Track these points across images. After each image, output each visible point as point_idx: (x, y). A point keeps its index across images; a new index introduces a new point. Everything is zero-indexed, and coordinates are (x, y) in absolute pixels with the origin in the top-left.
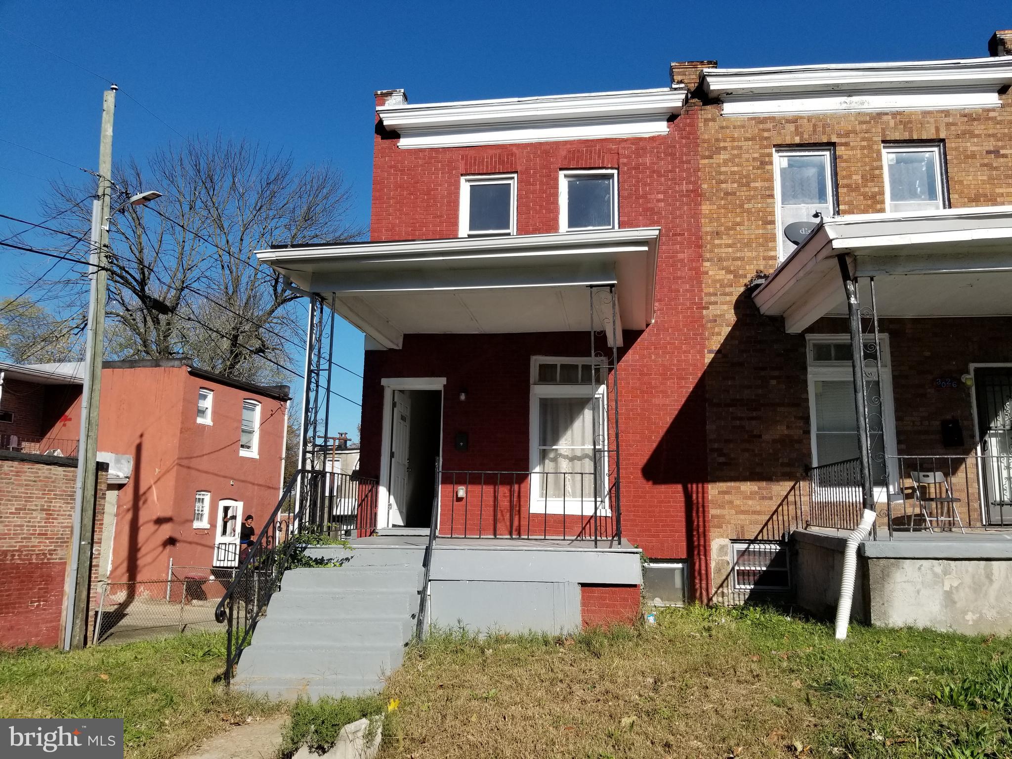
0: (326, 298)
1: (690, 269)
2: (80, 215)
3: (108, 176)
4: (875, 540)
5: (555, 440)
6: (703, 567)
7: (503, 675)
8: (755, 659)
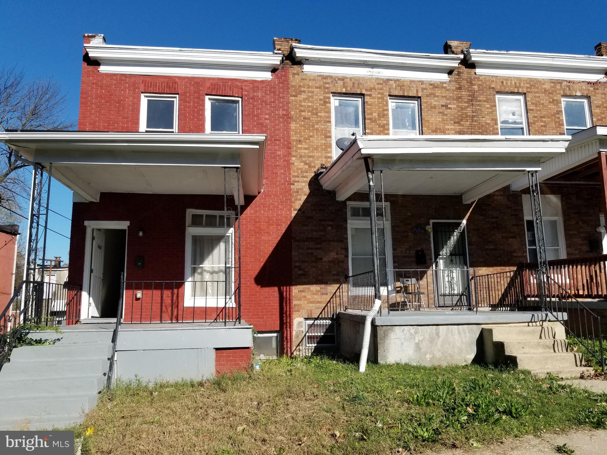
0: (45, 166)
1: (284, 161)
4: (381, 316)
5: (202, 262)
6: (289, 335)
7: (164, 407)
8: (315, 386)
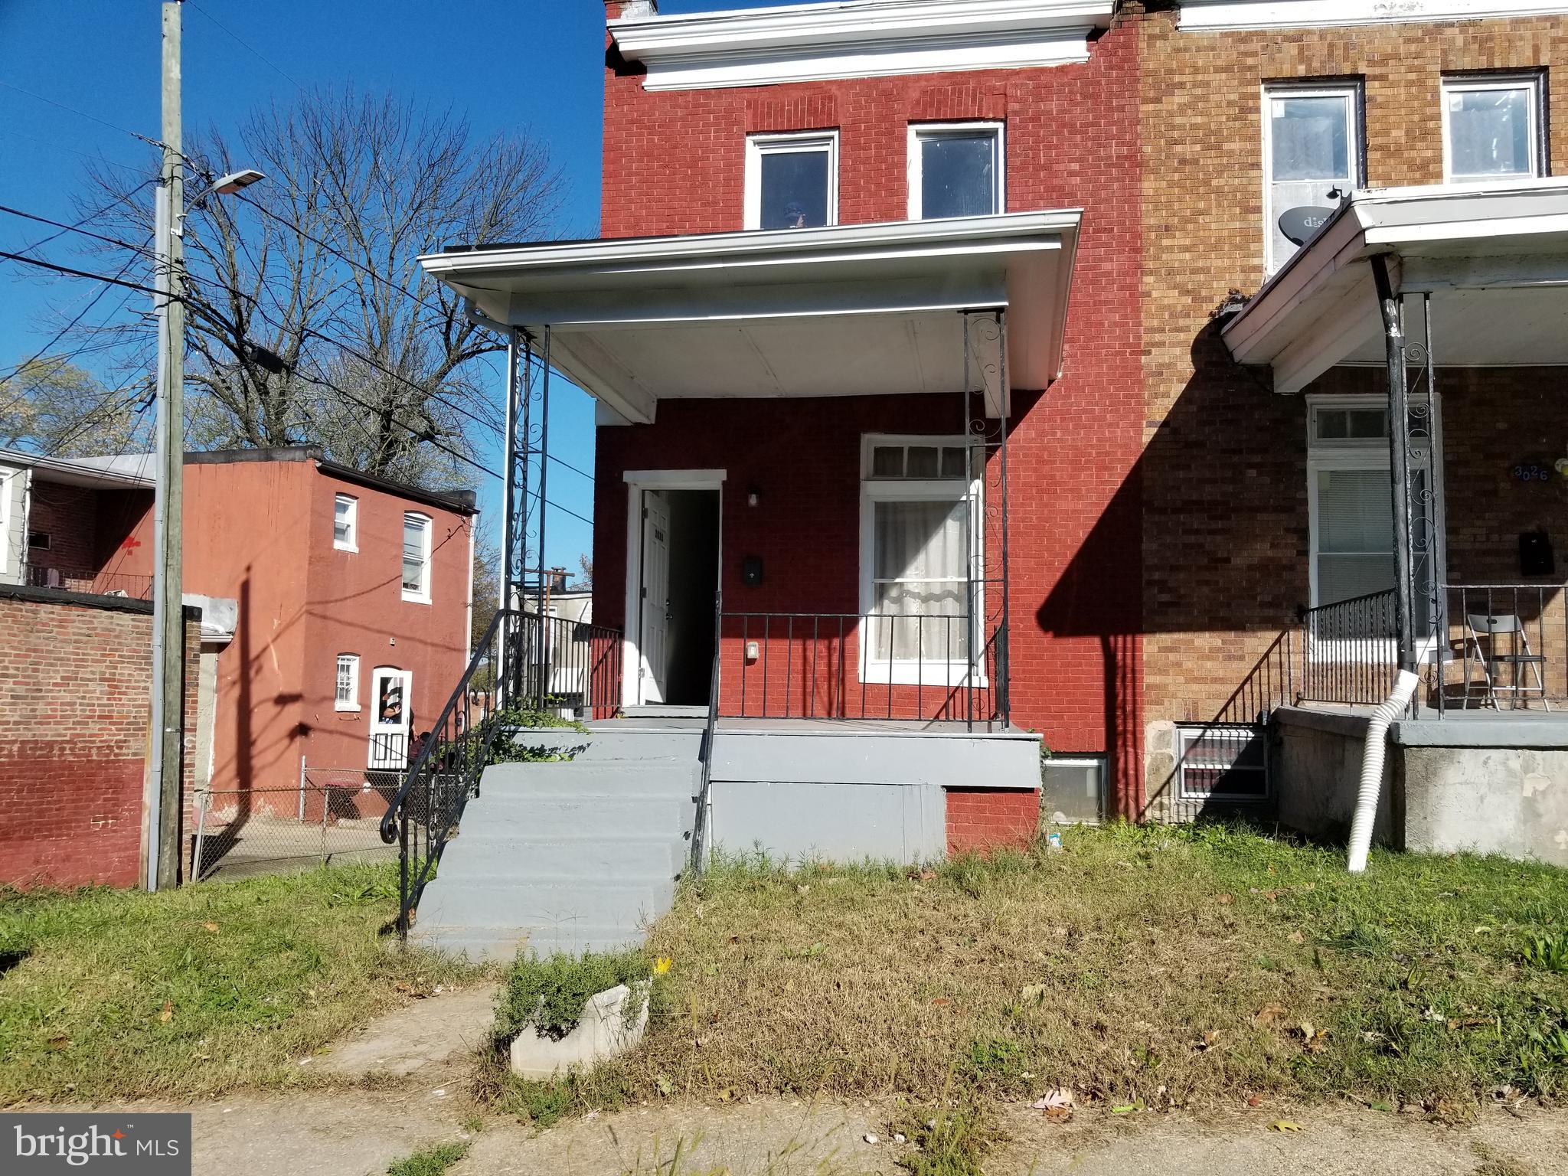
0: (535, 334)
1: (1122, 288)
2: (136, 220)
3: (178, 147)
4: (1415, 718)
5: (900, 568)
6: (1131, 765)
7: (831, 923)
8: (1224, 900)
